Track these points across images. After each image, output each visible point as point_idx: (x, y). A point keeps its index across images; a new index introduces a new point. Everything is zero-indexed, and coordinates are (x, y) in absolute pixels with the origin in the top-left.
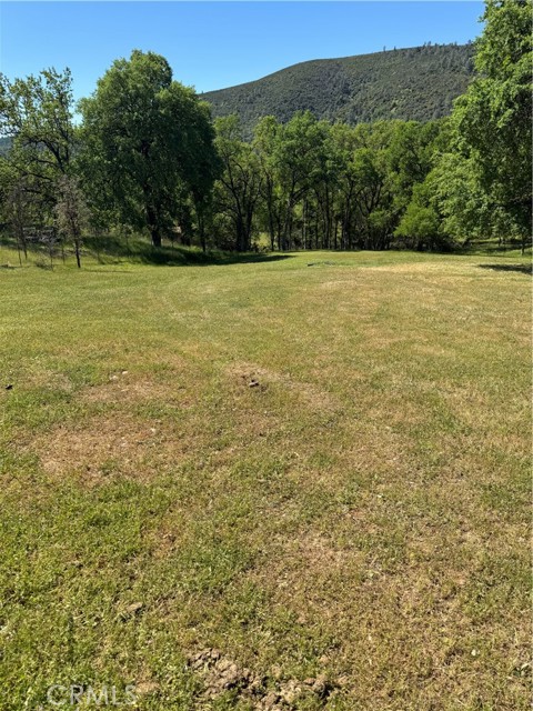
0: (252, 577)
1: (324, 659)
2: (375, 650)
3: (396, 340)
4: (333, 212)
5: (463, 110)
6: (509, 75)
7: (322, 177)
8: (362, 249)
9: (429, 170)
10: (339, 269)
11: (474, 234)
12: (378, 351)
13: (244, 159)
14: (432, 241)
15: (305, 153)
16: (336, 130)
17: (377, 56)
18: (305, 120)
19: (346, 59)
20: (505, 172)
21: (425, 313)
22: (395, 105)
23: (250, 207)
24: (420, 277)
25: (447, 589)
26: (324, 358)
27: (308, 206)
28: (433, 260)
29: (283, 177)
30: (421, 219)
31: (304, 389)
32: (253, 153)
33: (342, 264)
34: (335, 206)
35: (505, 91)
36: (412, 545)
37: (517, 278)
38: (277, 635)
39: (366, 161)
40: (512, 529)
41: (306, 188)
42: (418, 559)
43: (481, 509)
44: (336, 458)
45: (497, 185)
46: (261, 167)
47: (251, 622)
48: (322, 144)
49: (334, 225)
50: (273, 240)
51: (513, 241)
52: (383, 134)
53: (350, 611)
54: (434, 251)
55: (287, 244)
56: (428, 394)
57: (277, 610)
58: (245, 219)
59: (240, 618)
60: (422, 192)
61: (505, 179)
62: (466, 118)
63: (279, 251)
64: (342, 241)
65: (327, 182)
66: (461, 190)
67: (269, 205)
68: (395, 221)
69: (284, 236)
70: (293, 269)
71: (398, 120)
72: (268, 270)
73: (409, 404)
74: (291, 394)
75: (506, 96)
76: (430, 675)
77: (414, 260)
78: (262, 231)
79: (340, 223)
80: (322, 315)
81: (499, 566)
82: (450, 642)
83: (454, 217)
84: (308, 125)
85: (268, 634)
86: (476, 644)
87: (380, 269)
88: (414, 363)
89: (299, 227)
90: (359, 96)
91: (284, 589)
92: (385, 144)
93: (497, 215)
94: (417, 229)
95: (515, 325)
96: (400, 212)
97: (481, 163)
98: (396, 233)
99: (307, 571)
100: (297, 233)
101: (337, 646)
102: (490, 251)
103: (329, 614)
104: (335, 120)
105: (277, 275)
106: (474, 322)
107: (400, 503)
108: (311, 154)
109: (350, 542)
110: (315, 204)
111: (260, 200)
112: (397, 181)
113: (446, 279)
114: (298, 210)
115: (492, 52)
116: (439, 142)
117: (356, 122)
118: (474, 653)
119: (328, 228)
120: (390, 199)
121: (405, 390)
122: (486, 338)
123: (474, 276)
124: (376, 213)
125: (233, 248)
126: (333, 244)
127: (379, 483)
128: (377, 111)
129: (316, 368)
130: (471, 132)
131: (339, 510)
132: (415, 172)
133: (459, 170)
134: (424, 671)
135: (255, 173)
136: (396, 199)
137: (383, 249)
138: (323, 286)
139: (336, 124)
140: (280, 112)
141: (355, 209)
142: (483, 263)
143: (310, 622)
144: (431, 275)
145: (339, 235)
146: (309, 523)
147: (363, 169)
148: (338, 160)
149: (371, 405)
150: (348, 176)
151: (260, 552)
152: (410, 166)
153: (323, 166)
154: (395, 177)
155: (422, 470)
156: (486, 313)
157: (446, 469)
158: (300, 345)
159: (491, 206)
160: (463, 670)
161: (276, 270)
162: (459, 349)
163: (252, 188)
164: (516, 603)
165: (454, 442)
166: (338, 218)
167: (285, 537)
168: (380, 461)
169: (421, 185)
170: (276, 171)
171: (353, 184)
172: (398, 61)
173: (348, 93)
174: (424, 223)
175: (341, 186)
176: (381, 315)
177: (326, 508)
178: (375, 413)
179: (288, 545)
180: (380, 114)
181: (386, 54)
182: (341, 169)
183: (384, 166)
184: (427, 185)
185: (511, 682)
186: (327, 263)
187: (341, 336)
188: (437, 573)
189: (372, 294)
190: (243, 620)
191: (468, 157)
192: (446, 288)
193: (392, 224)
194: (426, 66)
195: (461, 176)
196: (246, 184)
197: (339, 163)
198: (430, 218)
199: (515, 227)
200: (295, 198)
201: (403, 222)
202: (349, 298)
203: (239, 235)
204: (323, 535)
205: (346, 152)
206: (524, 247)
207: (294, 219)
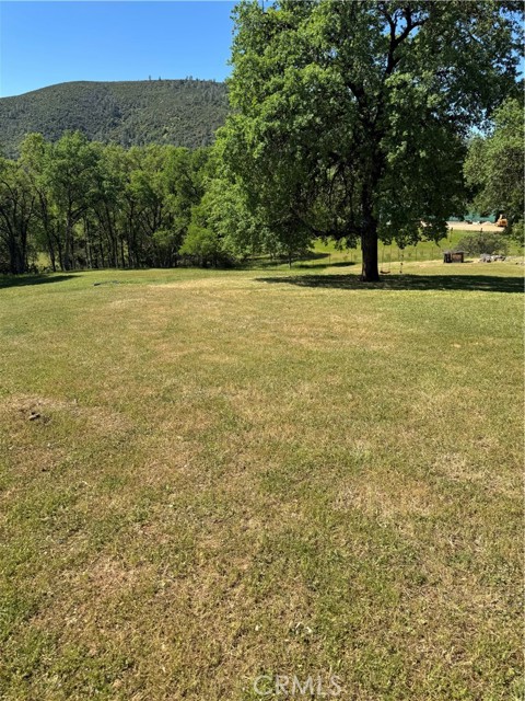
0: (37, 623)
1: (117, 683)
2: (168, 656)
3: (186, 352)
4: (116, 231)
5: (224, 141)
6: (257, 114)
7: (100, 198)
8: (151, 267)
9: (203, 193)
10: (129, 287)
11: (248, 252)
12: (169, 365)
13: (11, 176)
14: (215, 258)
15: (79, 173)
16: (110, 152)
17: (143, 84)
18: (75, 140)
19: (113, 84)
20: (265, 197)
21: (212, 324)
22: (166, 131)
23: (23, 226)
24: (205, 292)
25: (233, 577)
26: (114, 378)
27: (89, 225)
28: (216, 276)
29: (56, 196)
30: (203, 238)
31: (93, 414)
32: (21, 171)
33: (131, 282)
34: (118, 226)
35: (256, 126)
36: (202, 545)
37: (286, 288)
38: (65, 676)
39: (143, 183)
40: (286, 507)
41: (84, 207)
42: (207, 557)
43: (261, 495)
44: (128, 477)
45: (260, 209)
46: (31, 186)
47: (35, 672)
48: (95, 165)
49: (119, 244)
50: (53, 260)
51: (281, 257)
52: (157, 158)
53: (142, 627)
54: (217, 267)
55: (70, 263)
56: (216, 399)
57: (64, 651)
58: (18, 239)
59: (22, 672)
60: (200, 214)
61: (266, 203)
62: (227, 148)
63: (62, 271)
64: (130, 261)
65: (106, 202)
66: (232, 213)
67: (46, 224)
68: (178, 240)
69: (66, 255)
70: (77, 289)
71: (169, 146)
72: (49, 292)
73: (198, 412)
74: (78, 421)
75: (257, 131)
76: (220, 662)
77: (199, 277)
78: (41, 251)
79: (125, 242)
80: (112, 334)
81: (277, 543)
82: (236, 625)
83: (229, 237)
84: (79, 145)
85: (55, 679)
86: (259, 620)
87: (169, 286)
88: (201, 373)
89: (81, 246)
90: (131, 120)
91: (72, 625)
92: (159, 167)
93: (264, 235)
94: (199, 248)
95: (285, 329)
96: (182, 232)
97: (245, 189)
98: (181, 252)
99: (99, 600)
100: (81, 252)
101: (130, 666)
102: (265, 266)
103: (121, 636)
104: (108, 141)
105: (61, 297)
106: (252, 330)
107: (190, 507)
108: (85, 174)
109: (142, 558)
110: (96, 224)
111: (34, 219)
112: (176, 202)
113: (227, 293)
114: (79, 228)
115: (242, 92)
116: (209, 168)
117: (130, 145)
118: (257, 628)
119: (113, 247)
120: (171, 219)
121: (194, 398)
122: (262, 343)
123: (251, 289)
124: (160, 233)
125: (7, 271)
126: (120, 262)
127: (170, 493)
128: (149, 135)
129: (106, 390)
130: (233, 161)
131: (130, 529)
132: (191, 195)
133: (228, 194)
134: (214, 660)
135: (26, 191)
136: (176, 220)
137: (171, 267)
138: (112, 305)
139: (109, 146)
140: (49, 130)
141: (138, 228)
142: (259, 277)
143: (102, 650)
144: (215, 289)
145: (126, 253)
146: (99, 550)
147: (142, 190)
148: (115, 181)
149: (162, 419)
150: (127, 196)
151: (45, 594)
152: (186, 189)
153: (100, 186)
154: (173, 199)
155: (210, 471)
156: (262, 321)
157: (231, 465)
158: (88, 368)
159: (258, 227)
160: (248, 648)
161: (60, 291)
162: (241, 355)
163: (23, 207)
164: (290, 572)
165: (237, 439)
166: (122, 237)
167: (72, 572)
168: (171, 471)
169: (198, 208)
170: (49, 191)
171: (133, 204)
172: (164, 91)
173: (119, 116)
174: (205, 242)
175: (121, 206)
176: (171, 330)
177: (117, 530)
178: (166, 426)
179: (77, 578)
180: (153, 139)
181: (152, 83)
182: (119, 190)
183: (161, 188)
184: (203, 207)
185: (288, 643)
186: (115, 282)
187: (132, 353)
188: (224, 565)
189: (162, 310)
190: (25, 674)
191: (234, 183)
192: (229, 300)
193: (177, 243)
194: (190, 98)
195: (230, 200)
196: (16, 203)
197: (116, 184)
198: (210, 238)
199: (279, 245)
200: (73, 217)
201: (186, 241)
202: (138, 316)
203: (14, 256)
204: (114, 558)
205: (122, 174)
206: (291, 262)
207: (75, 238)
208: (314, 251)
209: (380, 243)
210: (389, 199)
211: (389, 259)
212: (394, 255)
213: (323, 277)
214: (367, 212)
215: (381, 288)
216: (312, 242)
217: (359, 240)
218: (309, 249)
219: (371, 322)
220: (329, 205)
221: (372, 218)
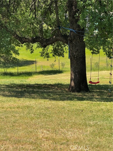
208: (19, 57)
209: (88, 52)
210: (96, 8)
211: (97, 68)
212: (102, 64)
213: (29, 86)
214: (74, 20)
215: (91, 99)
216: (17, 48)
217: (66, 48)
218: (14, 55)
219: (81, 137)
220: (34, 10)
221: (79, 26)
